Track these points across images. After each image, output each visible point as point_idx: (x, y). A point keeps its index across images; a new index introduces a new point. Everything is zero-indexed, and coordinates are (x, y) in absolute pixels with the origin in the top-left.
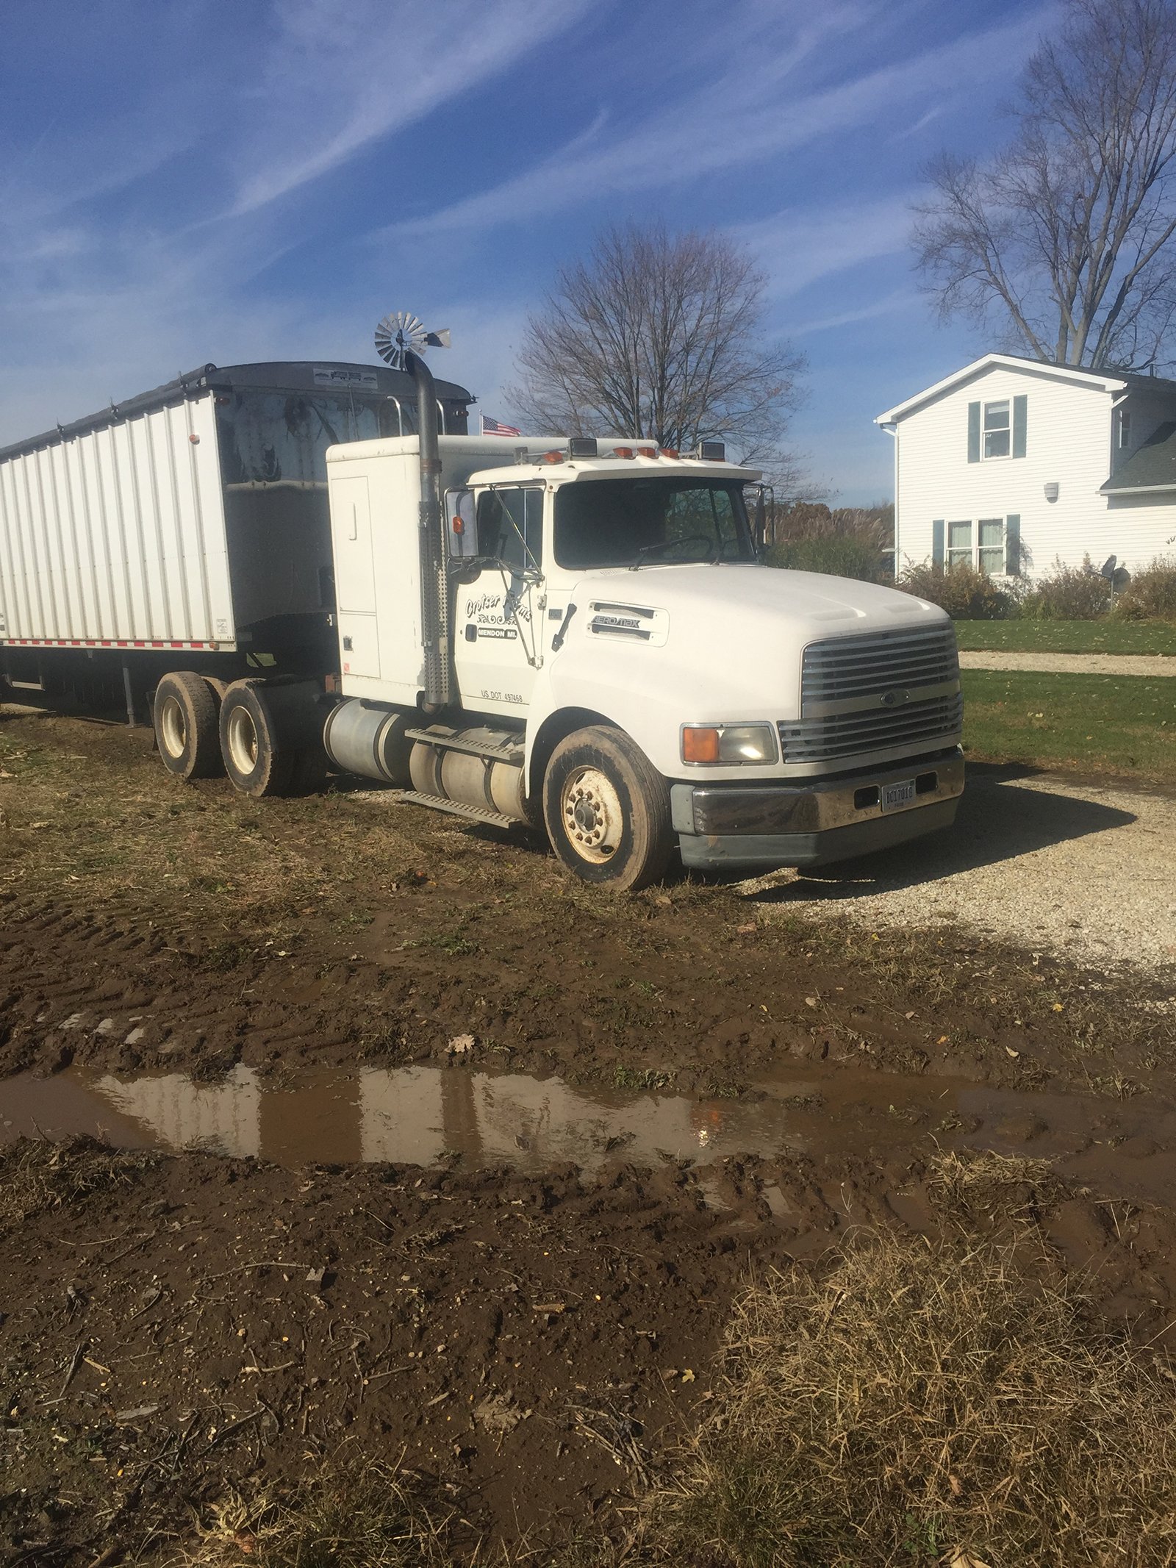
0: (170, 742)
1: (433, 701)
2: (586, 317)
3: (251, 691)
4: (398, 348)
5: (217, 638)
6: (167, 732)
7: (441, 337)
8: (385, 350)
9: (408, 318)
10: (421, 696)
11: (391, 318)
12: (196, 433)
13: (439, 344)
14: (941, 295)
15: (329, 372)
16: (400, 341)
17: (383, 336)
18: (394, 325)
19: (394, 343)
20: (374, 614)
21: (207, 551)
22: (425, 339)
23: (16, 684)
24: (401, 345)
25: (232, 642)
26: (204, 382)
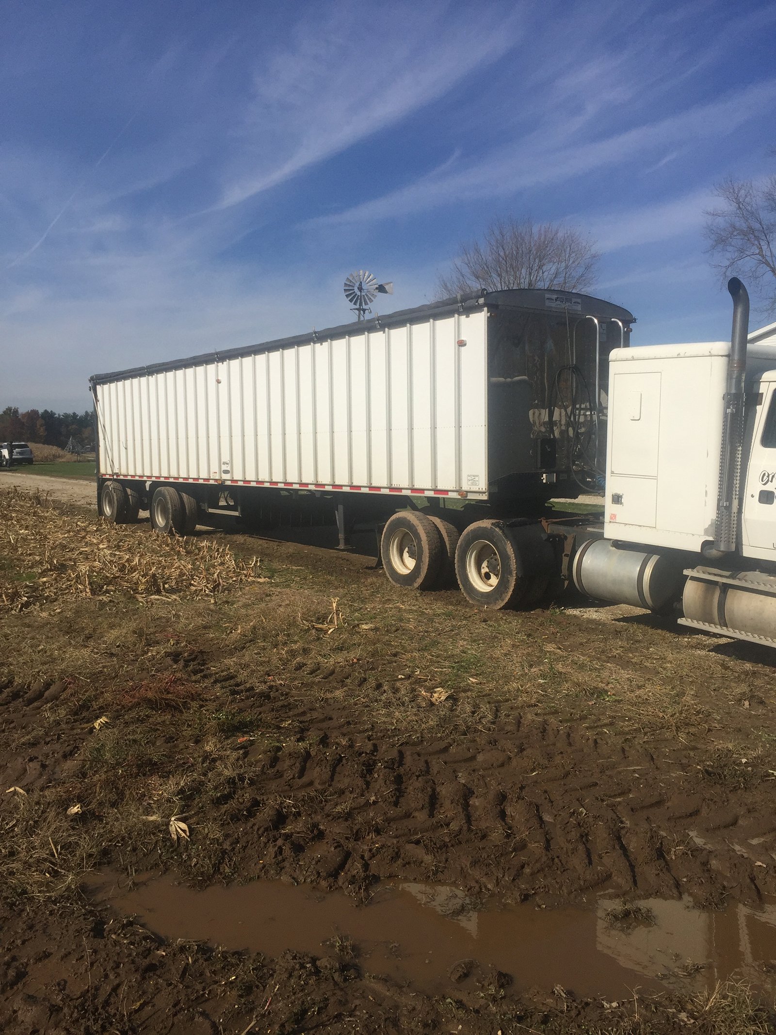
0: (395, 562)
1: (722, 548)
2: (477, 278)
3: (497, 529)
4: (359, 293)
5: (465, 487)
6: (393, 555)
7: (387, 287)
8: (351, 294)
9: (366, 275)
10: (705, 544)
11: (355, 275)
12: (463, 338)
13: (385, 292)
14: (724, 269)
15: (555, 297)
16: (360, 289)
17: (349, 286)
18: (357, 279)
19: (356, 290)
20: (655, 478)
21: (463, 425)
22: (377, 288)
23: (211, 510)
24: (361, 292)
25: (485, 493)
26: (481, 301)
